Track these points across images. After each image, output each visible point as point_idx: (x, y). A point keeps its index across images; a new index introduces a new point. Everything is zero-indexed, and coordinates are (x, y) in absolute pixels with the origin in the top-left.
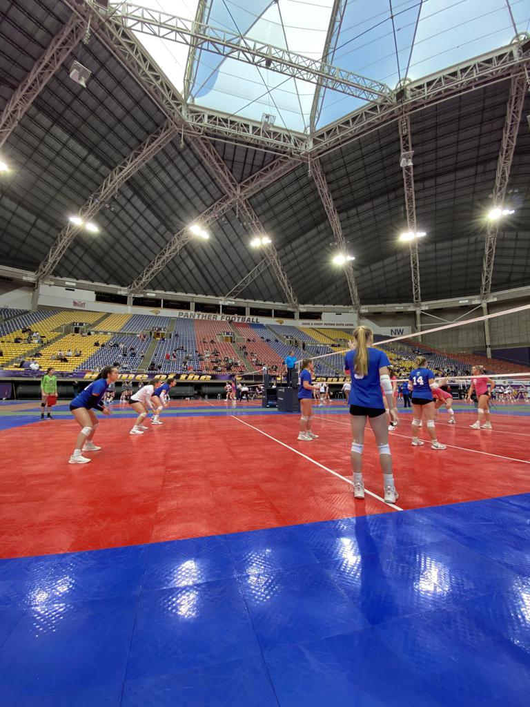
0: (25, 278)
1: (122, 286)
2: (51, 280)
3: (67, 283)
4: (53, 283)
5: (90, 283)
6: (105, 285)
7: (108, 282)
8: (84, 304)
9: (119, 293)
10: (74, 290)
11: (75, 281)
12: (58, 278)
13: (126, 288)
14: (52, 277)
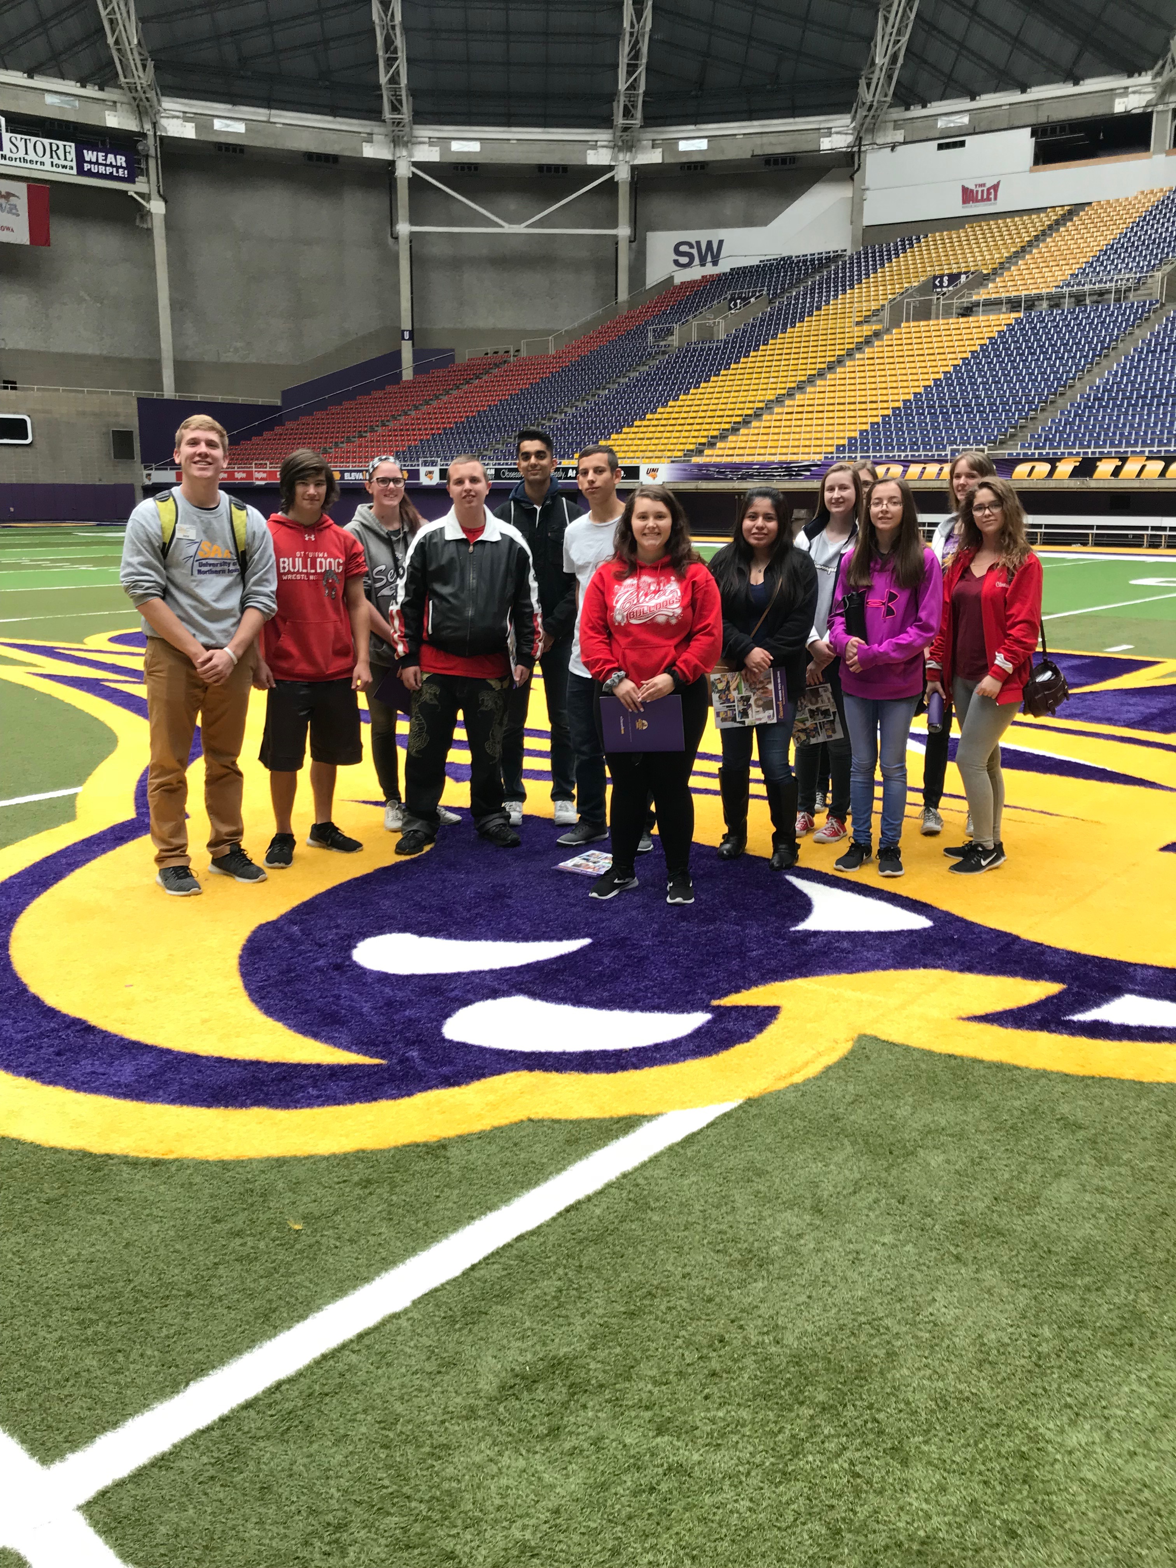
0: (826, 144)
1: (1132, 70)
2: (897, 125)
3: (941, 123)
4: (899, 136)
5: (1016, 97)
6: (1068, 89)
7: (1078, 72)
8: (996, 187)
9: (1120, 106)
10: (962, 144)
11: (965, 104)
12: (917, 112)
13: (1146, 78)
14: (898, 113)
